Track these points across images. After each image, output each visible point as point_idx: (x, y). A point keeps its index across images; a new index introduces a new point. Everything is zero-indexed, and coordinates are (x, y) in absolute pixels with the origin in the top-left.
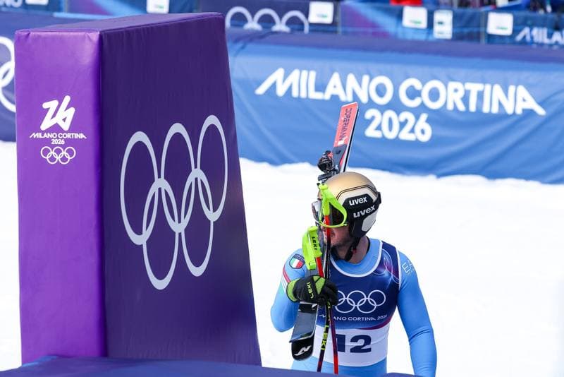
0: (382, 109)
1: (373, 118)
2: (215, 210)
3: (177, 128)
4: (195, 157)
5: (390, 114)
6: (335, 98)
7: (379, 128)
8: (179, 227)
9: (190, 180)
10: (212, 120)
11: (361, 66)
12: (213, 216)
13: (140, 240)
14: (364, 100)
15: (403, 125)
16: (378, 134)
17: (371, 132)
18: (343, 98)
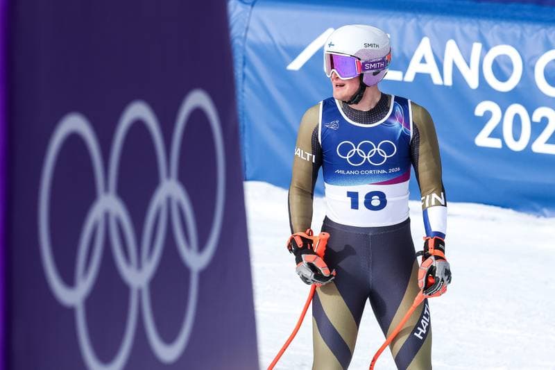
0: (505, 100)
1: (488, 115)
3: (138, 111)
4: (168, 161)
5: (516, 109)
6: (422, 78)
7: (497, 133)
8: (138, 277)
10: (198, 99)
11: (469, 27)
12: (196, 261)
13: (73, 296)
14: (473, 83)
15: (538, 128)
16: (496, 143)
17: (483, 140)
18: (437, 80)
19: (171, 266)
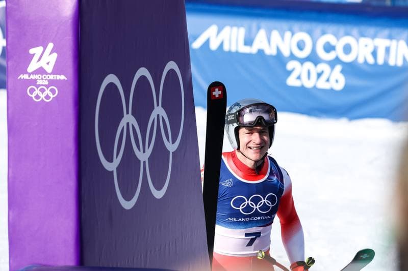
0: (302, 61)
1: (294, 69)
2: (173, 142)
3: (143, 72)
4: (157, 96)
5: (309, 65)
6: (261, 52)
7: (299, 78)
8: (143, 156)
9: (153, 116)
10: (172, 65)
11: (284, 24)
12: (172, 147)
13: (111, 166)
14: (286, 53)
15: (319, 75)
16: (297, 83)
17: (292, 81)
19: (160, 150)
